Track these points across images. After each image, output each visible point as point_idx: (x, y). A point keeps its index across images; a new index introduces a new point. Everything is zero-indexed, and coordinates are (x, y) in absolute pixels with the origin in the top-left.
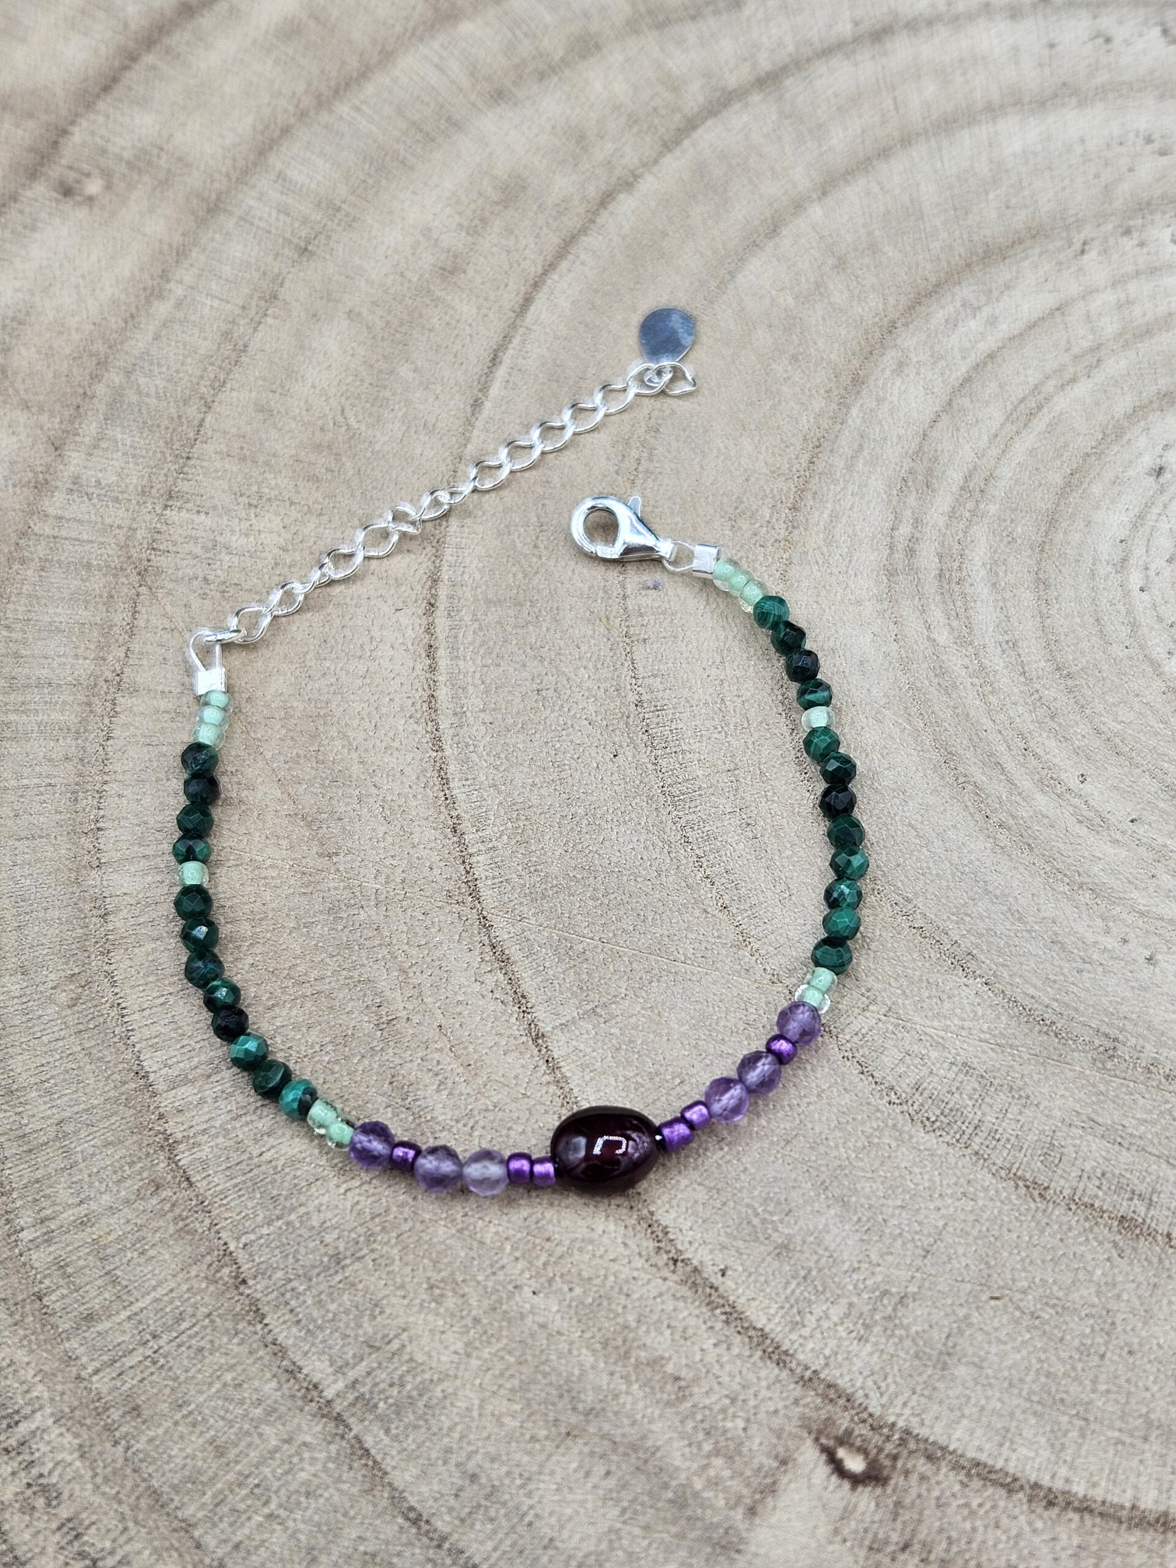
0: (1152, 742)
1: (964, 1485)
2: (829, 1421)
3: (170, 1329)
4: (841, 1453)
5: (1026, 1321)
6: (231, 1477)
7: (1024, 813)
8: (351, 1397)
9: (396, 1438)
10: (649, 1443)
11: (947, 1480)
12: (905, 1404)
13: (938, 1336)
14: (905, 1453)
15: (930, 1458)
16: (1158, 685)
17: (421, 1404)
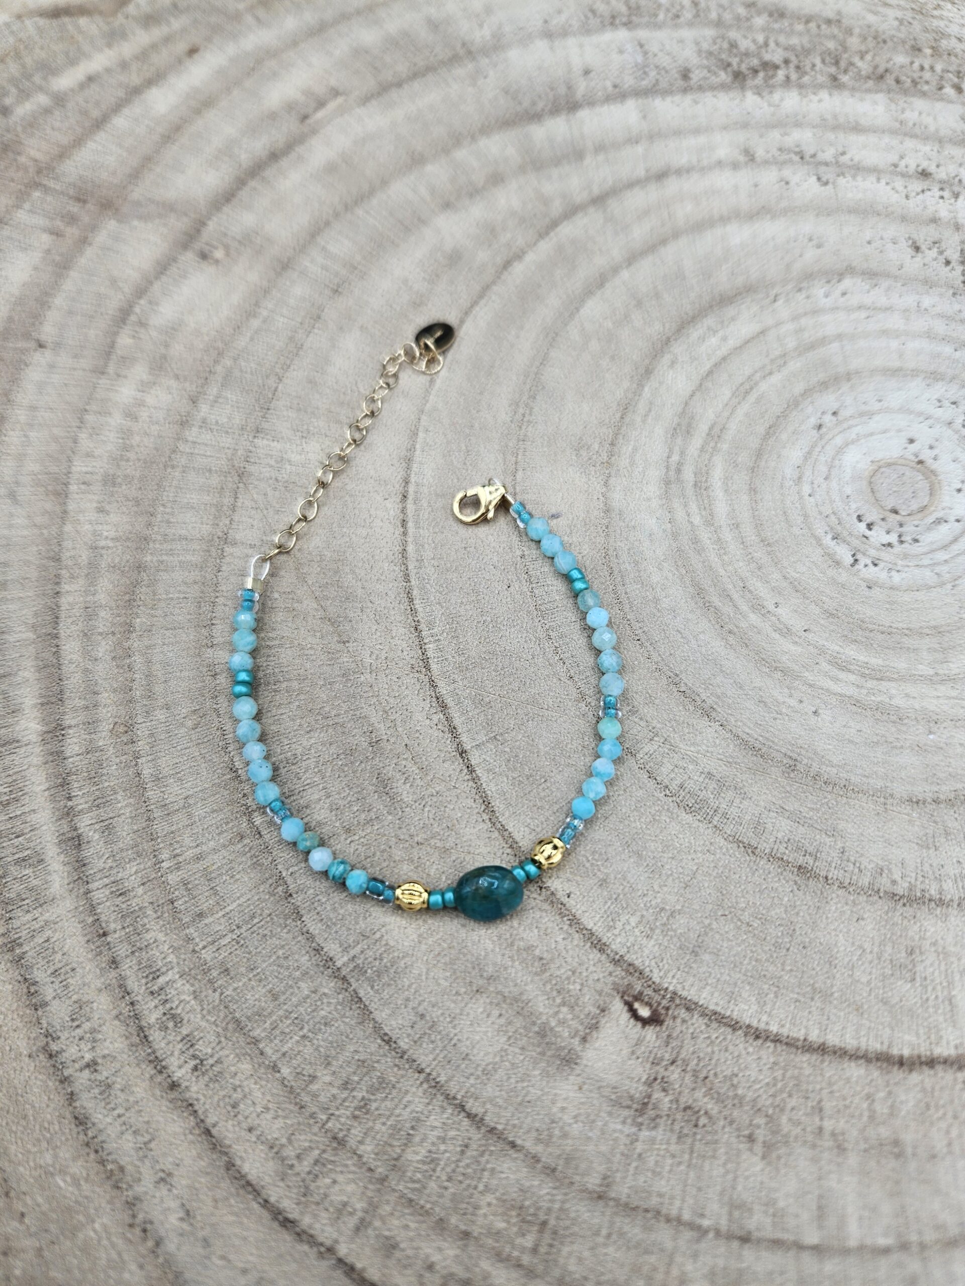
0: (816, 585)
1: (708, 1026)
2: (630, 986)
3: (247, 923)
4: (636, 1005)
5: (744, 926)
6: (281, 1013)
7: (744, 625)
8: (351, 966)
9: (377, 992)
10: (524, 997)
11: (698, 1022)
12: (673, 977)
13: (693, 936)
14: (673, 1006)
15: (688, 1009)
16: (819, 551)
17: (392, 971)
